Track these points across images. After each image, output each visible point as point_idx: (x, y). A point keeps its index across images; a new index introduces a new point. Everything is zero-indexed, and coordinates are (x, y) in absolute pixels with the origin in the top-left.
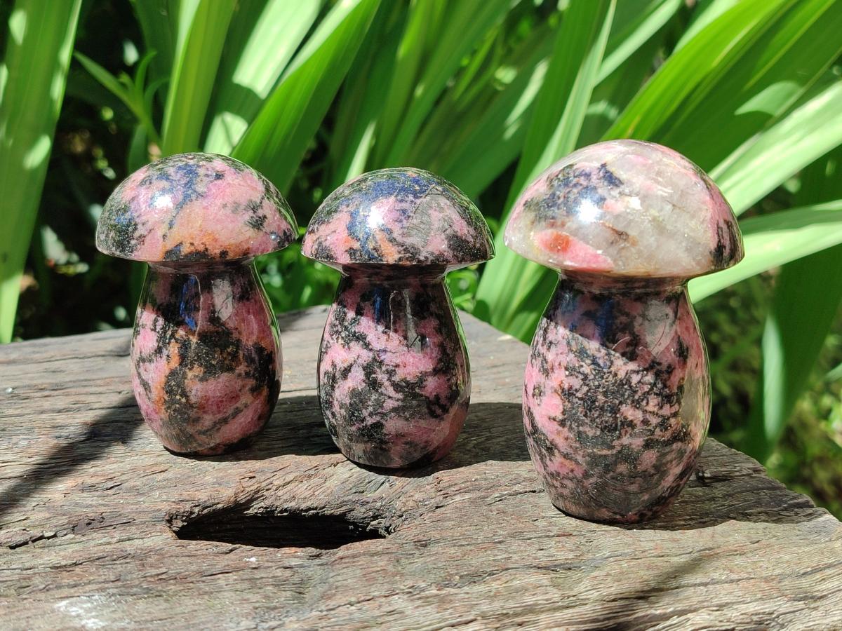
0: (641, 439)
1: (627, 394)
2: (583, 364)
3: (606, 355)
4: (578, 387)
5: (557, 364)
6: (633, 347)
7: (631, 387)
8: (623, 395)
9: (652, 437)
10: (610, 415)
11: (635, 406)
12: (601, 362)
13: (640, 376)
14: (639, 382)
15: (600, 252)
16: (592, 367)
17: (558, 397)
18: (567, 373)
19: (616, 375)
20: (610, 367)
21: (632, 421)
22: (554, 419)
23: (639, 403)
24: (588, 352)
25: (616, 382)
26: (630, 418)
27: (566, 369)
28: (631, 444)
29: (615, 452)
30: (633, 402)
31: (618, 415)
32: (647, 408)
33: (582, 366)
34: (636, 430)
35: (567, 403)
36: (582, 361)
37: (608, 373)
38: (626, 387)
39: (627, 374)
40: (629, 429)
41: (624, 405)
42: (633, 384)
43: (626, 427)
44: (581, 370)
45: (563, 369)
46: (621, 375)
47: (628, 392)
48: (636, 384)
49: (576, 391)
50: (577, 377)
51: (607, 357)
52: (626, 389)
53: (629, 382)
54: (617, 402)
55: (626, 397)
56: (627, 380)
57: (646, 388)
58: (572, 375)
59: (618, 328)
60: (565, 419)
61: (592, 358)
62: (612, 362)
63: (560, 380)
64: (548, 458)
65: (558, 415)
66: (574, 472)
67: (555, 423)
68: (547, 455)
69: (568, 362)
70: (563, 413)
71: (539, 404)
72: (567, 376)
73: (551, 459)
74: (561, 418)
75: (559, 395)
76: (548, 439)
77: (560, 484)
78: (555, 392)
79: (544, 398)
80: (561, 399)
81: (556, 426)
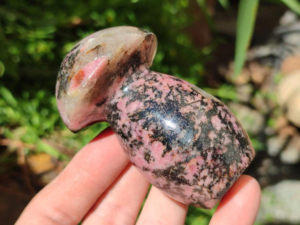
0: (203, 116)
1: (175, 105)
2: (147, 116)
3: (150, 103)
4: (156, 126)
5: (139, 134)
6: (156, 90)
7: (173, 101)
8: (174, 107)
9: (205, 111)
10: (179, 119)
11: (184, 106)
12: (152, 107)
13: (171, 96)
14: (174, 97)
15: (96, 59)
16: (151, 113)
17: (155, 142)
18: (146, 129)
19: (162, 104)
20: (157, 104)
21: (190, 112)
22: (165, 153)
23: (183, 104)
24: (143, 111)
25: (166, 106)
26: (188, 112)
27: (144, 128)
28: (202, 122)
29: (200, 131)
30: (180, 105)
31: (183, 115)
32: (189, 103)
33: (147, 118)
34: (196, 114)
35: (160, 138)
36: (146, 116)
37: (159, 106)
38: (171, 103)
39: (166, 99)
40: (193, 116)
41: (180, 110)
42: (173, 100)
43: (191, 116)
44: (149, 119)
45: (143, 130)
46: (164, 102)
47: (174, 104)
48: (174, 99)
49: (157, 128)
50: (151, 124)
51: (151, 104)
52: (172, 104)
53: (170, 101)
54: (175, 111)
55: (176, 106)
56: (169, 101)
57: (179, 97)
58: (148, 126)
59: (143, 92)
60: (167, 145)
61: (147, 111)
62: (155, 102)
63: (147, 135)
64: (184, 175)
65: (164, 149)
66: (199, 163)
67: (167, 153)
68: (182, 175)
69: (142, 125)
70: (164, 144)
71: (154, 160)
72: (147, 130)
73: (186, 174)
74: (166, 148)
75: (154, 141)
76: (174, 167)
77: (202, 180)
78: (152, 142)
79: (152, 154)
80: (157, 140)
81: (169, 154)
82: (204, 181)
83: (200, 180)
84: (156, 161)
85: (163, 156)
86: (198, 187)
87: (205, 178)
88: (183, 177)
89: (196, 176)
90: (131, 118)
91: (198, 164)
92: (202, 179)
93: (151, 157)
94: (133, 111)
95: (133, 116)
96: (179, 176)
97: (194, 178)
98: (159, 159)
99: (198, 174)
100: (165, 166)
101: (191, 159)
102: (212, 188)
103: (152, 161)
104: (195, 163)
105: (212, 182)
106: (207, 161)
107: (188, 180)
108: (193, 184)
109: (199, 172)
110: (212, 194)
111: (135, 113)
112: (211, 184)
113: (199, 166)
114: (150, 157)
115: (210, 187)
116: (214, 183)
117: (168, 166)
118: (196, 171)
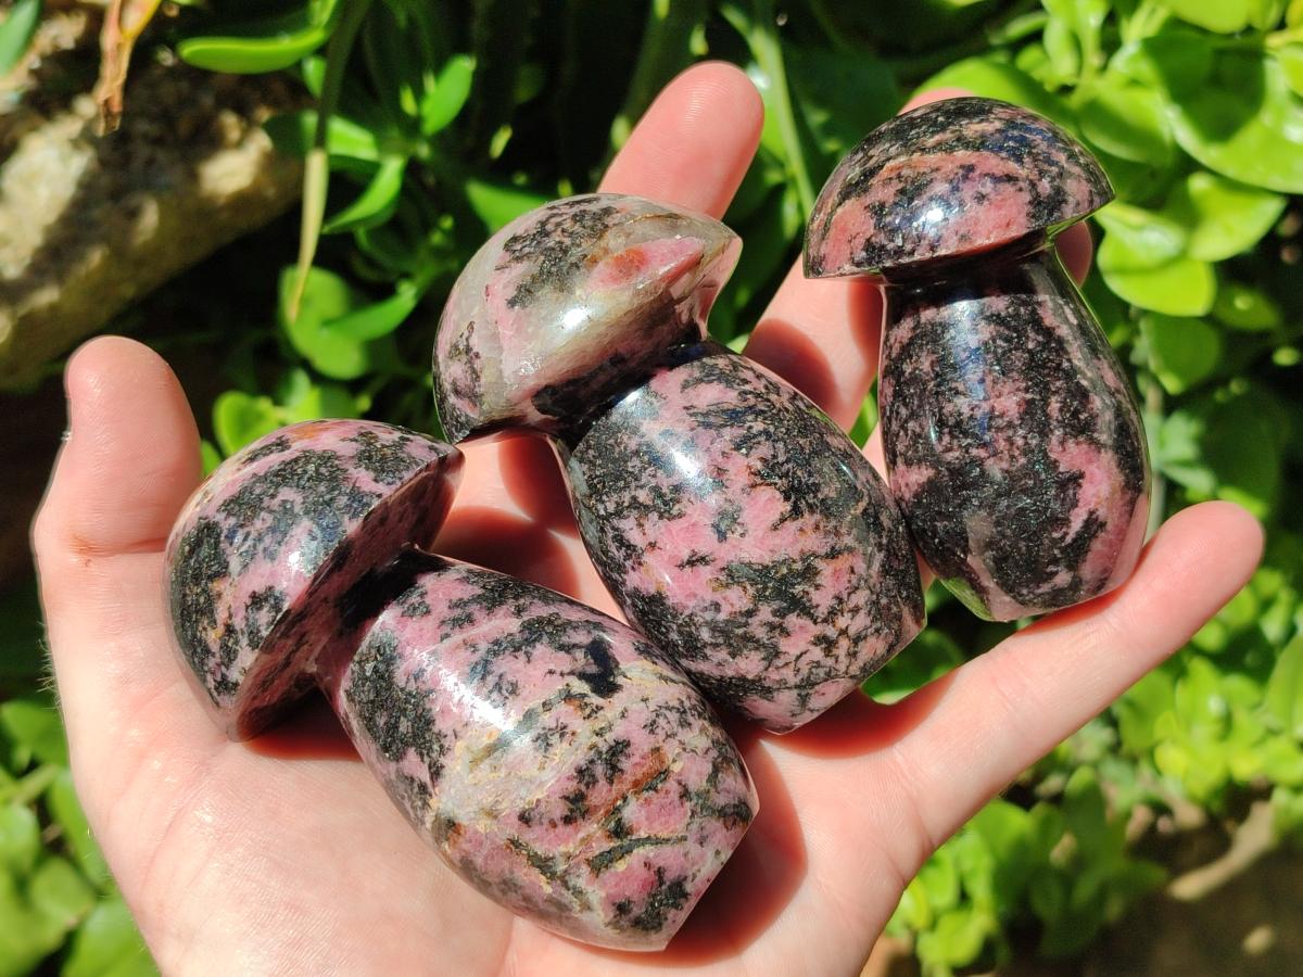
2: (748, 424)
4: (771, 452)
5: (720, 459)
8: (812, 426)
12: (761, 408)
16: (759, 418)
17: (763, 488)
18: (744, 451)
19: (787, 409)
22: (783, 520)
24: (738, 409)
25: (795, 415)
27: (738, 448)
33: (751, 427)
35: (779, 482)
36: (745, 423)
44: (754, 432)
45: (735, 453)
49: (774, 457)
50: (759, 443)
58: (751, 448)
60: (795, 503)
61: (748, 412)
63: (744, 468)
64: (812, 590)
65: (783, 510)
66: (856, 570)
67: (787, 523)
68: (807, 588)
69: (731, 441)
70: (787, 498)
71: (742, 535)
72: (747, 455)
73: (817, 587)
74: (789, 508)
75: (761, 485)
76: (794, 562)
77: (850, 614)
78: (754, 486)
79: (744, 517)
80: (768, 485)
81: (792, 526)
82: (852, 619)
83: (845, 614)
84: (747, 539)
85: (775, 528)
86: (831, 632)
87: (855, 611)
88: (807, 593)
89: (840, 600)
90: (700, 419)
91: (853, 571)
92: (849, 611)
93: (739, 524)
94: (706, 404)
95: (706, 415)
96: (798, 590)
97: (835, 602)
98: (761, 534)
99: (845, 597)
100: (770, 554)
101: (840, 553)
102: (861, 644)
103: (736, 535)
104: (848, 566)
105: (866, 628)
106: (871, 572)
107: (817, 606)
108: (825, 621)
109: (849, 590)
110: (853, 660)
111: (712, 408)
112: (864, 633)
113: (853, 576)
114: (736, 525)
115: (857, 640)
116: (870, 631)
117: (779, 557)
118: (842, 587)
